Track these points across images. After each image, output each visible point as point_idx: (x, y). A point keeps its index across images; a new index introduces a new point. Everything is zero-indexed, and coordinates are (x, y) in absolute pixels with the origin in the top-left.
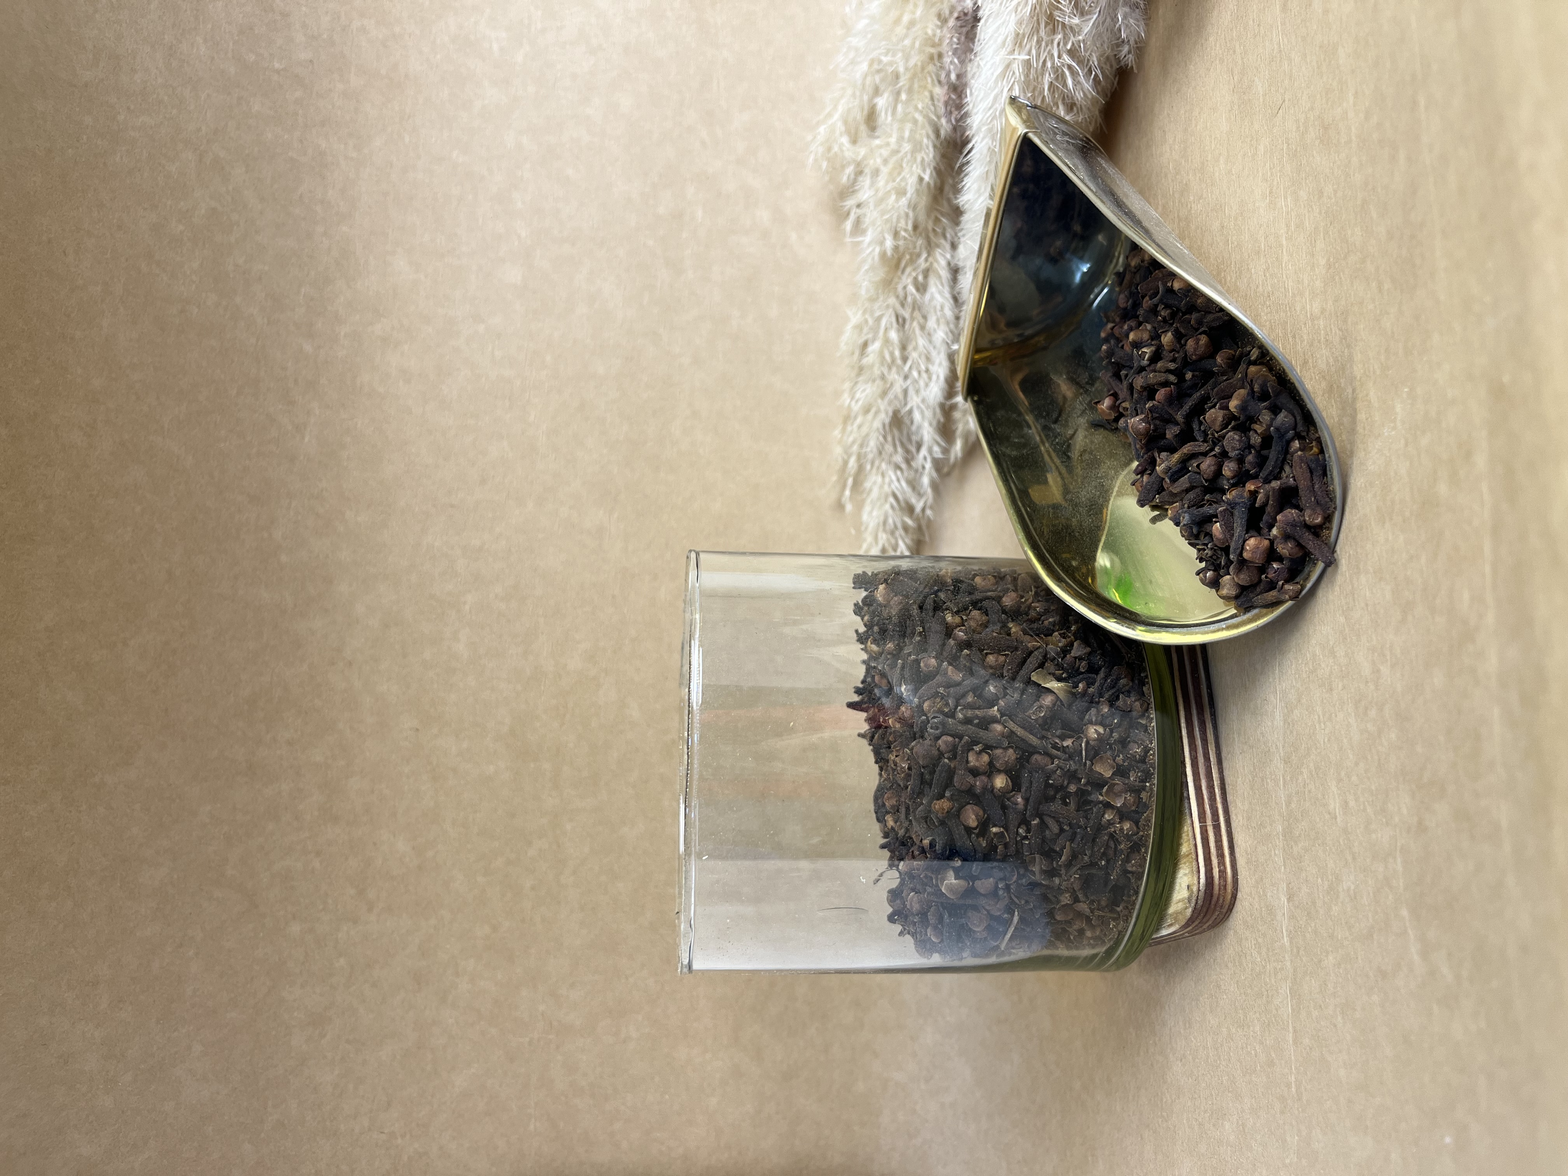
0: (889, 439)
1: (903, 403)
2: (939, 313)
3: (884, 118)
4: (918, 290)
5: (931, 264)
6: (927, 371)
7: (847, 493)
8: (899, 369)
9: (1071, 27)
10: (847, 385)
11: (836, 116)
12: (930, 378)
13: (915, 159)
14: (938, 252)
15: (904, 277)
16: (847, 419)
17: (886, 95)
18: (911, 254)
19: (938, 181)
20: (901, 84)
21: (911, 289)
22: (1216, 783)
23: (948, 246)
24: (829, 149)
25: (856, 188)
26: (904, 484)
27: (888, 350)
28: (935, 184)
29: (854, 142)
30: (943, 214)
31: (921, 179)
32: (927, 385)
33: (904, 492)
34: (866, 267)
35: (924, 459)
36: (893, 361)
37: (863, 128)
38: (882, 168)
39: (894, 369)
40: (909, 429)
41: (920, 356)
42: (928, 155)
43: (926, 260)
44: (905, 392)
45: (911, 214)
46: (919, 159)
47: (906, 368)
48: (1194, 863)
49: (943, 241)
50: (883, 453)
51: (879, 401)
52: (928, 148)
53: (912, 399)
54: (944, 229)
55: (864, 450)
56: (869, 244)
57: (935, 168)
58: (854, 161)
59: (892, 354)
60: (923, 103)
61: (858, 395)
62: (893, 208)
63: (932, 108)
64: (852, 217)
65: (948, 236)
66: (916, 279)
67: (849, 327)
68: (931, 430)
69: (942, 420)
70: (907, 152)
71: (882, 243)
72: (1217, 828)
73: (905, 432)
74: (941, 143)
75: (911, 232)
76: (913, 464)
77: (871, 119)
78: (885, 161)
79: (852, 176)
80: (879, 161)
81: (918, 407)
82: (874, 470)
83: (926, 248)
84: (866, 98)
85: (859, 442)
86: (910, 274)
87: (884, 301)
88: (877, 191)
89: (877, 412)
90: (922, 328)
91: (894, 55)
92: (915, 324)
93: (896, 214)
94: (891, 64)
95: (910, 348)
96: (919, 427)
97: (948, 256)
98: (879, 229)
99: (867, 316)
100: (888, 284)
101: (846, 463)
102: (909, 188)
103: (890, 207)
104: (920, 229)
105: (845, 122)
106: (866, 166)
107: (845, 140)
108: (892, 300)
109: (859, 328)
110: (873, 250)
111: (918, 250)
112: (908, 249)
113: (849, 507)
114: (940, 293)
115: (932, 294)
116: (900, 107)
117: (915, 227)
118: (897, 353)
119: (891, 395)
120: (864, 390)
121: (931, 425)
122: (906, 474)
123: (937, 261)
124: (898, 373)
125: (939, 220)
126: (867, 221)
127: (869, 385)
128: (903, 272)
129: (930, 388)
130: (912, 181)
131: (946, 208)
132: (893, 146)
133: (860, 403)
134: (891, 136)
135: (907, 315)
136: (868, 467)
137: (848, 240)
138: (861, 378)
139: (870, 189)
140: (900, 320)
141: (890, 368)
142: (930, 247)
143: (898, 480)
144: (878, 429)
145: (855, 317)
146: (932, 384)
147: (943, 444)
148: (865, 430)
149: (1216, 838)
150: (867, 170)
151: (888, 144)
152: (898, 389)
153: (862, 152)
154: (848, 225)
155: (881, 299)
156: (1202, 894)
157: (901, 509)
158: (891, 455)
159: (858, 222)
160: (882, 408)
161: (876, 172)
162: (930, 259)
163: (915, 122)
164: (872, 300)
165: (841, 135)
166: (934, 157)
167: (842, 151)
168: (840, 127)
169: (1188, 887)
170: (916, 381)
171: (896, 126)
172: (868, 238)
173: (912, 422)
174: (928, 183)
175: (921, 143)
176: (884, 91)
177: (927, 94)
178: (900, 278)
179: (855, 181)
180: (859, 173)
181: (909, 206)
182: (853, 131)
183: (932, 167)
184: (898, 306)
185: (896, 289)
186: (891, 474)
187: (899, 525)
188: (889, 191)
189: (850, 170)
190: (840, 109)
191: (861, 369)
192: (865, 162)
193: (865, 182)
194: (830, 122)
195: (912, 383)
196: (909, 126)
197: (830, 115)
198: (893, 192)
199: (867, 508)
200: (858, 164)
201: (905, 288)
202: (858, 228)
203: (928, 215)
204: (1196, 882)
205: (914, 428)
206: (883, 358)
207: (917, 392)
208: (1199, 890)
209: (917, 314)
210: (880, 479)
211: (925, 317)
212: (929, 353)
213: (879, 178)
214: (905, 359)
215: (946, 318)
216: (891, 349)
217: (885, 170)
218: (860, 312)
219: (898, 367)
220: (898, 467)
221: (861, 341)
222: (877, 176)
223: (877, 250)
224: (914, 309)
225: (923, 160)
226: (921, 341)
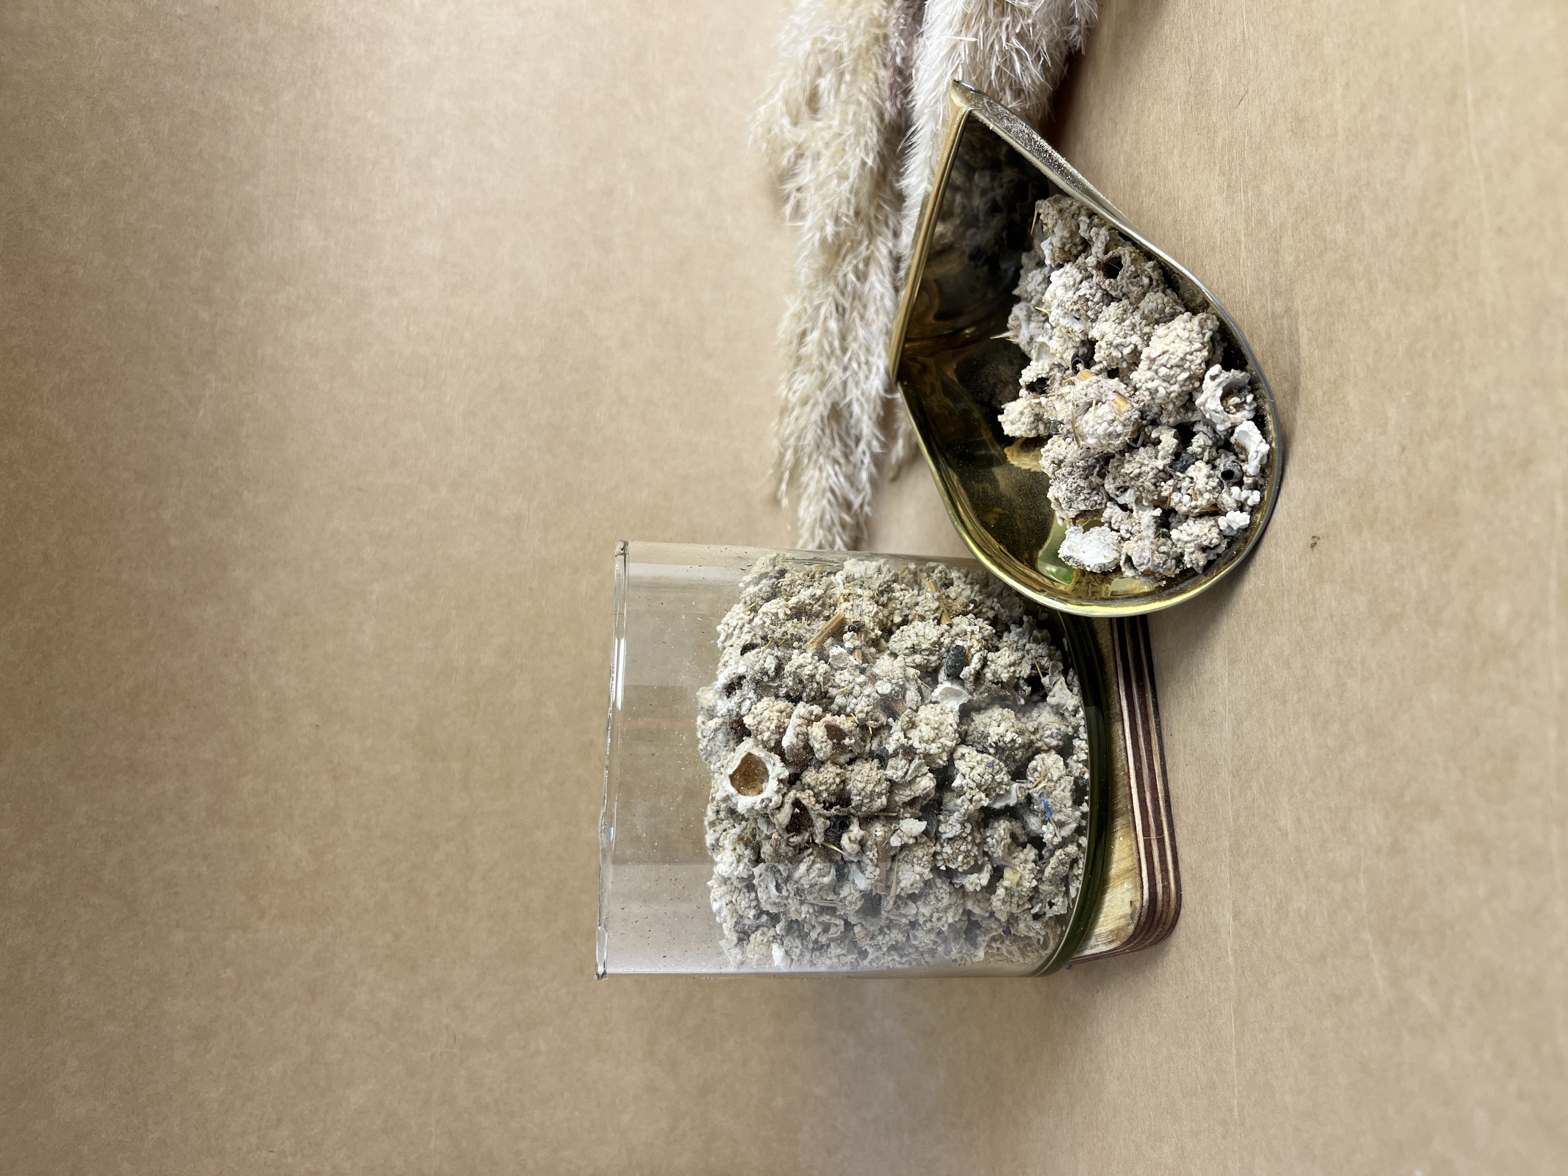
0: (828, 432)
1: (842, 394)
2: (878, 303)
3: (827, 100)
4: (858, 279)
5: (873, 252)
6: (867, 363)
7: (784, 487)
8: (839, 361)
9: (1020, 10)
10: (784, 376)
11: (777, 96)
12: (870, 371)
13: (859, 143)
14: (879, 240)
15: (845, 265)
16: (784, 410)
17: (829, 76)
18: (852, 242)
19: (882, 166)
20: (845, 64)
21: (852, 277)
22: (1161, 795)
23: (890, 235)
24: (769, 130)
25: (796, 171)
26: (842, 479)
27: (827, 339)
28: (879, 168)
29: (795, 124)
30: (885, 202)
31: (864, 164)
32: (867, 378)
33: (841, 488)
34: (806, 253)
35: (863, 454)
36: (833, 351)
37: (804, 109)
38: (824, 151)
39: (833, 360)
40: (848, 423)
41: (860, 347)
42: (871, 139)
43: (868, 248)
44: (845, 384)
45: (853, 200)
46: (862, 143)
47: (846, 359)
48: (1138, 878)
49: (885, 229)
50: (821, 447)
51: (818, 392)
52: (871, 132)
53: (851, 390)
54: (887, 217)
55: (801, 443)
56: (809, 230)
57: (879, 153)
58: (795, 143)
59: (831, 344)
60: (867, 85)
61: (795, 387)
62: (834, 192)
63: (877, 91)
64: (792, 201)
65: (891, 224)
66: (856, 268)
67: (788, 314)
68: (870, 423)
69: (882, 413)
70: (849, 136)
71: (822, 229)
72: (1161, 842)
73: (844, 425)
74: (885, 128)
75: (853, 219)
76: (852, 458)
77: (813, 100)
78: (827, 145)
79: (793, 159)
80: (820, 144)
81: (858, 400)
82: (811, 465)
83: (868, 235)
84: (808, 78)
85: (796, 435)
86: (850, 262)
87: (823, 289)
88: (818, 174)
89: (815, 405)
90: (862, 318)
91: (838, 35)
92: (855, 314)
93: (838, 199)
94: (835, 43)
95: (850, 338)
96: (859, 421)
97: (890, 245)
98: (820, 214)
99: (806, 304)
100: (827, 272)
101: (782, 456)
102: (851, 172)
103: (831, 192)
104: (862, 216)
105: (787, 103)
106: (807, 148)
107: (786, 121)
108: (832, 289)
109: (797, 316)
110: (814, 235)
111: (859, 238)
112: (849, 235)
113: (785, 502)
114: (881, 282)
115: (872, 283)
116: (843, 88)
117: (857, 214)
118: (836, 343)
119: (829, 387)
120: (802, 381)
121: (870, 418)
122: (844, 469)
123: (878, 250)
124: (837, 364)
125: (882, 207)
126: (807, 205)
127: (808, 375)
128: (844, 259)
129: (869, 382)
130: (855, 165)
131: (888, 195)
132: (836, 129)
133: (798, 394)
134: (833, 118)
135: (847, 305)
136: (806, 461)
137: (788, 224)
138: (798, 369)
139: (811, 172)
140: (840, 309)
141: (829, 359)
142: (872, 234)
143: (836, 475)
144: (816, 422)
145: (793, 305)
146: (872, 377)
147: (883, 439)
148: (802, 422)
149: (1160, 852)
150: (807, 153)
151: (830, 127)
152: (837, 380)
153: (802, 133)
154: (788, 209)
155: (821, 287)
156: (1145, 910)
157: (839, 505)
158: (829, 449)
159: (798, 206)
160: (821, 400)
161: (817, 156)
162: (872, 247)
163: (859, 104)
164: (812, 288)
165: (782, 116)
166: (878, 141)
167: (782, 132)
168: (781, 107)
169: (1131, 902)
170: (856, 373)
171: (838, 109)
172: (808, 223)
173: (851, 416)
174: (872, 168)
175: (864, 126)
176: (827, 72)
177: (871, 76)
178: (840, 266)
179: (796, 163)
180: (800, 156)
181: (851, 192)
182: (794, 113)
183: (875, 151)
184: (838, 295)
185: (836, 276)
186: (829, 468)
187: (837, 522)
188: (831, 176)
189: (790, 152)
190: (781, 89)
191: (799, 360)
192: (806, 145)
193: (806, 165)
194: (770, 102)
195: (851, 375)
196: (852, 108)
197: (770, 95)
198: (835, 176)
199: (804, 503)
200: (799, 147)
201: (845, 276)
202: (798, 212)
203: (871, 202)
204: (1139, 898)
205: (853, 421)
206: (822, 347)
207: (857, 384)
208: (1142, 906)
209: (856, 303)
210: (817, 473)
211: (865, 307)
212: (870, 346)
213: (821, 162)
214: (844, 350)
215: (885, 309)
216: (830, 338)
217: (826, 154)
218: (799, 300)
219: (837, 357)
220: (836, 462)
221: (799, 330)
222: (819, 159)
223: (818, 236)
224: (854, 299)
225: (866, 144)
226: (861, 332)
